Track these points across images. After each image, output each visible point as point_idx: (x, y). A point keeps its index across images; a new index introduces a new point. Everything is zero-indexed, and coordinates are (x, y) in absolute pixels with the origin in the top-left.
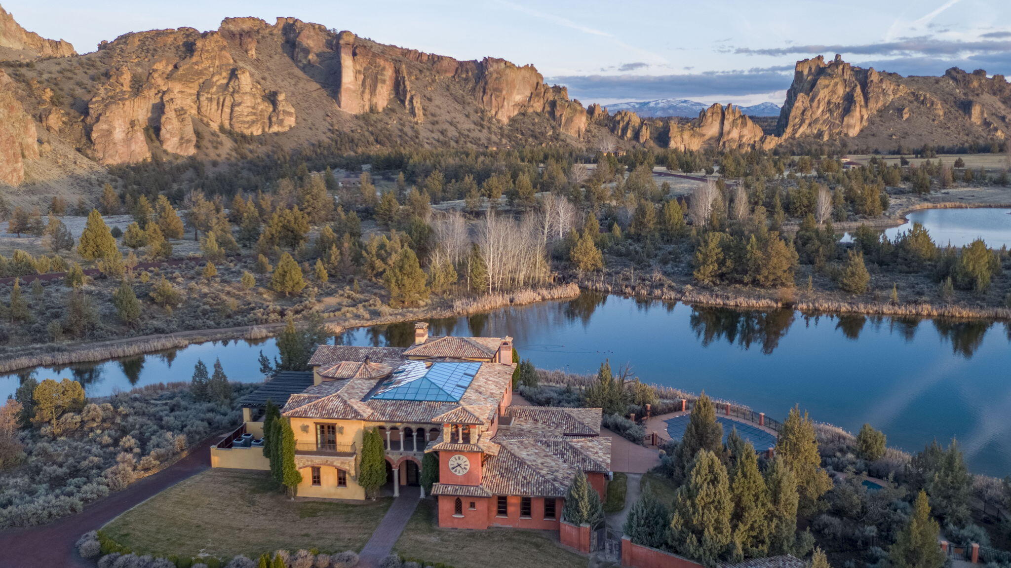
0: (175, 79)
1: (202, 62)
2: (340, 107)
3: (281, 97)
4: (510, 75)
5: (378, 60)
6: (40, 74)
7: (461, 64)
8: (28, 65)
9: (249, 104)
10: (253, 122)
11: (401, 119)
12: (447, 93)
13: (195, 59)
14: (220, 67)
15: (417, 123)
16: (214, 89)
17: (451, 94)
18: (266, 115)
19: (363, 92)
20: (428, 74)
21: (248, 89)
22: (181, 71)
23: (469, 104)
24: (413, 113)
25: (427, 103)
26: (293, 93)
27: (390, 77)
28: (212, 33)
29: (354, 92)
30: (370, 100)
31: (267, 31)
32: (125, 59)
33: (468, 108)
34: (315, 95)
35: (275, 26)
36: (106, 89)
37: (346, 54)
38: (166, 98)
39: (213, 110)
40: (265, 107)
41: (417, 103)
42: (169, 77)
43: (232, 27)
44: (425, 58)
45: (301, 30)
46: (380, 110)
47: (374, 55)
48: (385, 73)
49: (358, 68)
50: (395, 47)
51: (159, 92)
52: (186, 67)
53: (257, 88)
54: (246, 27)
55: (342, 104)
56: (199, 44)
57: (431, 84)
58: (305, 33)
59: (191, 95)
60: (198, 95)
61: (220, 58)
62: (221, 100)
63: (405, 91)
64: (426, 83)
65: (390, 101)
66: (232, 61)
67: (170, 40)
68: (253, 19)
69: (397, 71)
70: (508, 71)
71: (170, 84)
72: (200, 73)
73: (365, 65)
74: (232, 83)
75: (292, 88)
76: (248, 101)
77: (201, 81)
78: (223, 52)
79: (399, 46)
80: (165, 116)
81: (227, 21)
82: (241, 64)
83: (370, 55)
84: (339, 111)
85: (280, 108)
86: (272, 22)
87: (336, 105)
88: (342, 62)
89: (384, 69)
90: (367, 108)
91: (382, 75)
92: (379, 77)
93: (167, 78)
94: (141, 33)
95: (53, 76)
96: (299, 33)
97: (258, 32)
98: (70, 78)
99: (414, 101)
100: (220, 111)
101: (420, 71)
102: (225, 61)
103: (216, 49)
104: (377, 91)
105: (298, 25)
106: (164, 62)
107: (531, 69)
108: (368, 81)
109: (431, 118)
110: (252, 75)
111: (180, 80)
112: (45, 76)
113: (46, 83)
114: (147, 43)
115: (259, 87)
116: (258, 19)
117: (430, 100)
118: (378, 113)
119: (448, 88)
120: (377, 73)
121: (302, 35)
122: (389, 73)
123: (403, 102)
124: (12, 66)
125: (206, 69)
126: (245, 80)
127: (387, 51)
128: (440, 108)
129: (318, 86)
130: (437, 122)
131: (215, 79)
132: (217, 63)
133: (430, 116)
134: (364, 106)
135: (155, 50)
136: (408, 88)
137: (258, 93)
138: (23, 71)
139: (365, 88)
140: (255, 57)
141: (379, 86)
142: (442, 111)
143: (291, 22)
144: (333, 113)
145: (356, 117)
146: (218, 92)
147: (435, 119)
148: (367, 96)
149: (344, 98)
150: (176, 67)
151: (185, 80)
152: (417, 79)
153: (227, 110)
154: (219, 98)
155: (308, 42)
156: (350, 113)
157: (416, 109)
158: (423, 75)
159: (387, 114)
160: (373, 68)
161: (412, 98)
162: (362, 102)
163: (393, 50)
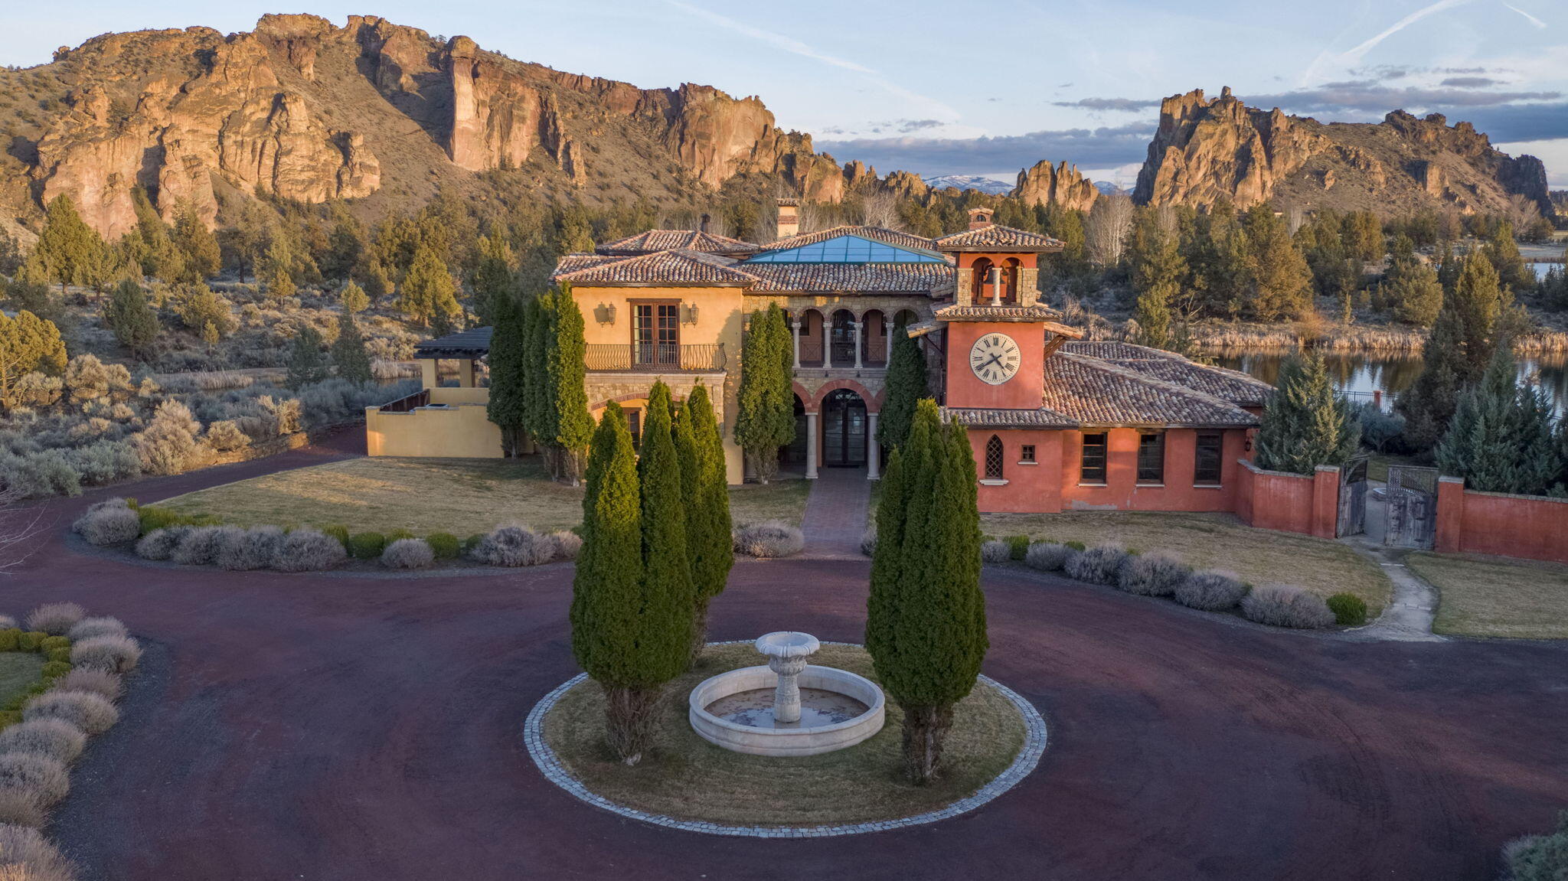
0: (182, 110)
1: (226, 83)
2: (452, 159)
3: (357, 142)
4: (724, 112)
5: (513, 85)
7: (645, 94)
9: (305, 153)
10: (311, 182)
11: (550, 181)
12: (624, 141)
13: (215, 78)
14: (257, 91)
15: (576, 187)
16: (247, 128)
17: (630, 142)
18: (333, 171)
19: (489, 136)
20: (592, 109)
21: (303, 129)
22: (192, 97)
23: (658, 157)
24: (569, 169)
25: (591, 156)
26: (376, 137)
27: (533, 113)
28: (244, 36)
29: (475, 135)
30: (501, 149)
31: (333, 38)
32: (97, 76)
33: (656, 164)
34: (411, 139)
35: (346, 31)
36: (67, 123)
37: (461, 72)
38: (168, 139)
39: (245, 162)
40: (332, 158)
41: (577, 155)
42: (172, 107)
43: (275, 30)
44: (587, 85)
45: (388, 36)
46: (517, 165)
47: (507, 77)
48: (525, 105)
49: (481, 97)
50: (540, 66)
51: (156, 129)
52: (200, 90)
53: (316, 126)
54: (297, 29)
55: (456, 153)
56: (222, 53)
57: (597, 126)
58: (395, 40)
59: (209, 136)
60: (221, 137)
61: (257, 76)
62: (259, 146)
63: (556, 137)
64: (589, 123)
65: (532, 151)
66: (275, 83)
67: (173, 46)
68: (310, 17)
69: (544, 104)
70: (719, 106)
71: (175, 119)
72: (224, 101)
73: (492, 93)
74: (276, 118)
75: (374, 129)
76: (303, 148)
77: (226, 113)
78: (262, 67)
79: (546, 65)
80: (166, 169)
81: (266, 19)
82: (291, 88)
83: (501, 76)
84: (450, 167)
85: (356, 159)
86: (341, 23)
87: (447, 157)
88: (456, 86)
89: (522, 99)
90: (496, 161)
91: (520, 108)
92: (515, 112)
93: (169, 108)
94: (125, 34)
96: (385, 41)
97: (317, 38)
98: (6, 105)
99: (572, 152)
100: (256, 163)
101: (580, 104)
102: (264, 83)
103: (250, 62)
104: (512, 135)
105: (383, 28)
106: (164, 82)
107: (757, 103)
108: (497, 119)
109: (598, 180)
110: (309, 106)
111: (191, 112)
114: (135, 51)
115: (321, 124)
116: (317, 18)
117: (596, 150)
118: (514, 170)
119: (624, 133)
120: (512, 106)
121: (389, 44)
122: (531, 106)
123: (553, 153)
125: (232, 94)
126: (298, 113)
127: (527, 72)
128: (612, 164)
129: (417, 127)
130: (608, 186)
131: (248, 112)
132: (252, 85)
133: (596, 176)
134: (491, 158)
135: (148, 62)
136: (562, 131)
137: (320, 135)
139: (492, 130)
140: (313, 78)
141: (516, 126)
142: (616, 169)
143: (372, 24)
144: (440, 169)
145: (479, 176)
146: (254, 133)
147: (606, 181)
148: (496, 143)
149: (459, 145)
150: (183, 90)
151: (200, 111)
152: (575, 117)
153: (268, 162)
154: (254, 143)
155: (400, 55)
156: (469, 169)
157: (575, 164)
158: (584, 112)
159: (528, 172)
160: (505, 97)
161: (568, 147)
162: (487, 152)
163: (537, 71)
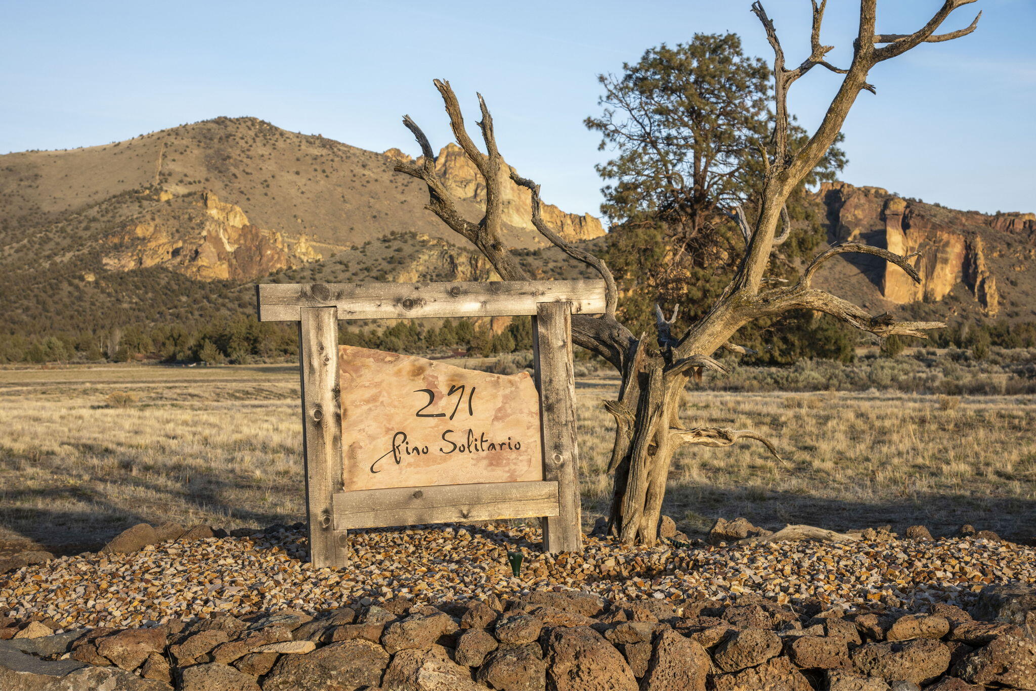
2: (883, 294)
5: (939, 233)
6: (546, 263)
8: (535, 253)
11: (964, 310)
15: (986, 315)
20: (1020, 248)
24: (983, 301)
25: (1007, 288)
26: (825, 279)
27: (959, 255)
30: (925, 286)
34: (854, 280)
37: (893, 227)
41: (991, 288)
44: (1019, 226)
45: (849, 196)
46: (939, 298)
47: (935, 227)
48: (950, 249)
49: (911, 244)
50: (977, 213)
55: (887, 291)
57: (1020, 262)
58: (854, 200)
63: (975, 273)
64: (1014, 261)
65: (955, 287)
69: (968, 247)
73: (920, 241)
83: (929, 226)
84: (881, 301)
86: (815, 189)
87: (879, 293)
88: (888, 237)
89: (947, 244)
90: (920, 296)
91: (944, 252)
92: (939, 255)
95: (559, 265)
96: (845, 202)
98: (575, 267)
99: (986, 287)
101: (1009, 245)
104: (935, 274)
105: (846, 190)
108: (924, 261)
109: (1009, 309)
112: (551, 265)
113: (551, 273)
117: (1014, 284)
118: (934, 302)
120: (937, 251)
121: (848, 203)
122: (956, 249)
123: (972, 287)
124: (520, 255)
127: (959, 220)
128: (1028, 295)
129: (858, 271)
130: (1017, 314)
133: (1008, 306)
134: (915, 293)
136: (981, 268)
138: (530, 259)
141: (939, 266)
143: (838, 188)
144: (872, 303)
145: (903, 308)
147: (1016, 309)
149: (890, 284)
152: (1001, 256)
155: (856, 212)
156: (896, 302)
157: (988, 296)
158: (1011, 251)
159: (946, 303)
160: (931, 243)
161: (983, 282)
162: (913, 289)
163: (973, 218)
